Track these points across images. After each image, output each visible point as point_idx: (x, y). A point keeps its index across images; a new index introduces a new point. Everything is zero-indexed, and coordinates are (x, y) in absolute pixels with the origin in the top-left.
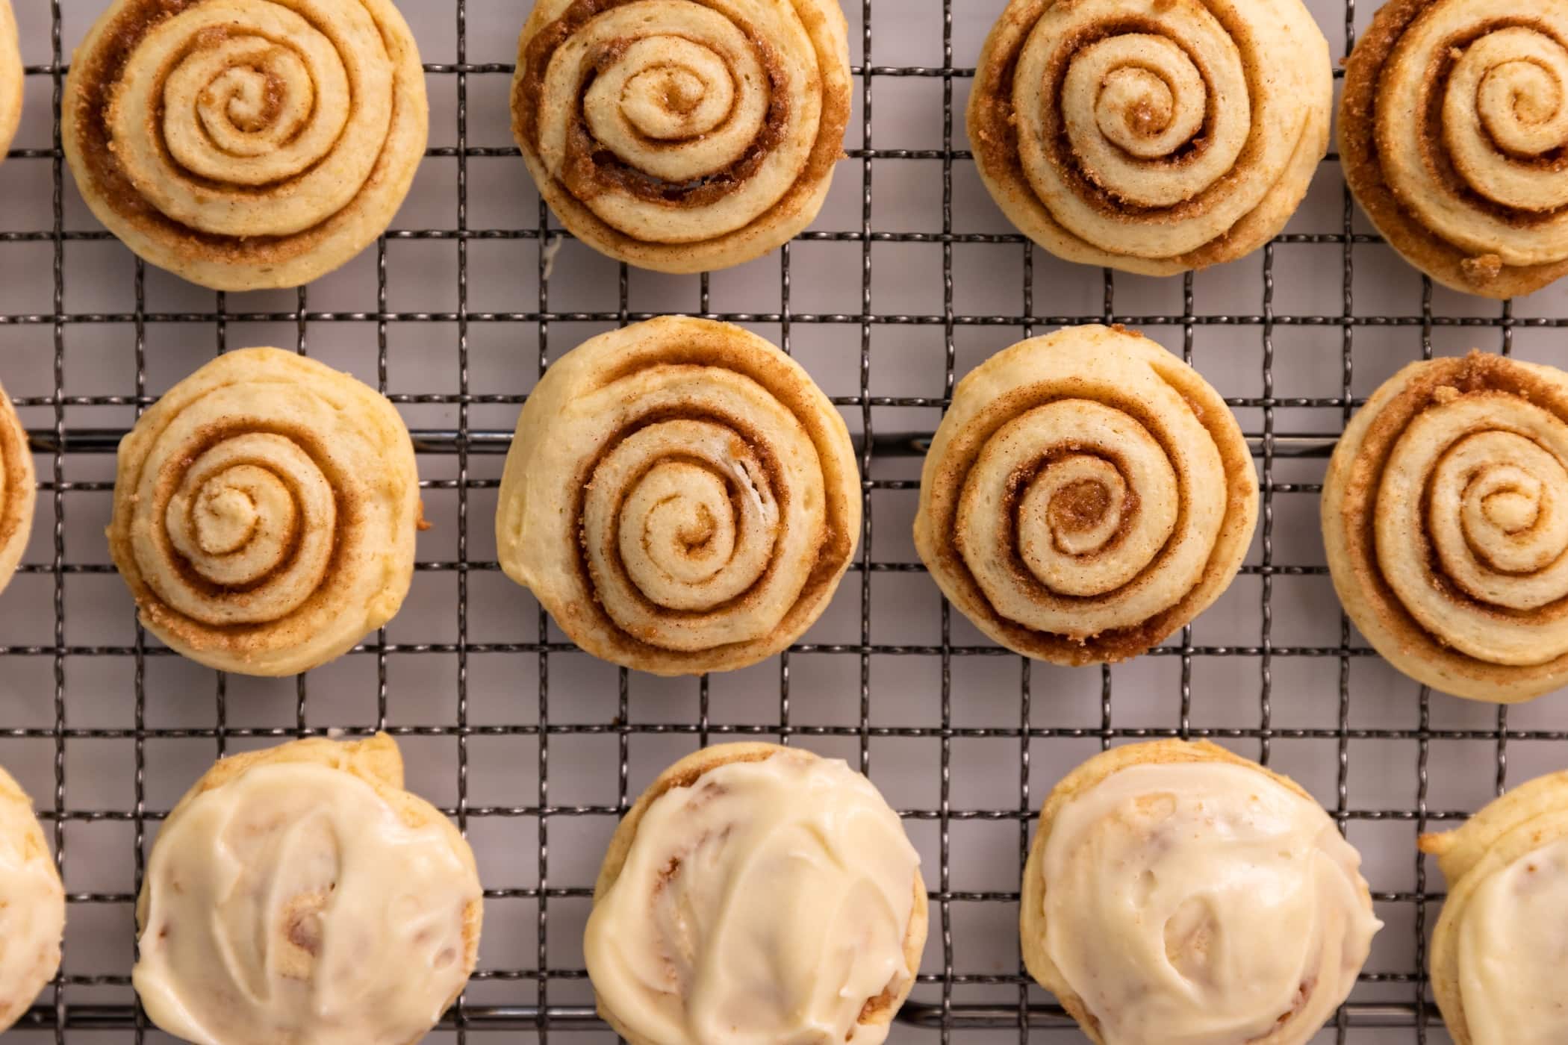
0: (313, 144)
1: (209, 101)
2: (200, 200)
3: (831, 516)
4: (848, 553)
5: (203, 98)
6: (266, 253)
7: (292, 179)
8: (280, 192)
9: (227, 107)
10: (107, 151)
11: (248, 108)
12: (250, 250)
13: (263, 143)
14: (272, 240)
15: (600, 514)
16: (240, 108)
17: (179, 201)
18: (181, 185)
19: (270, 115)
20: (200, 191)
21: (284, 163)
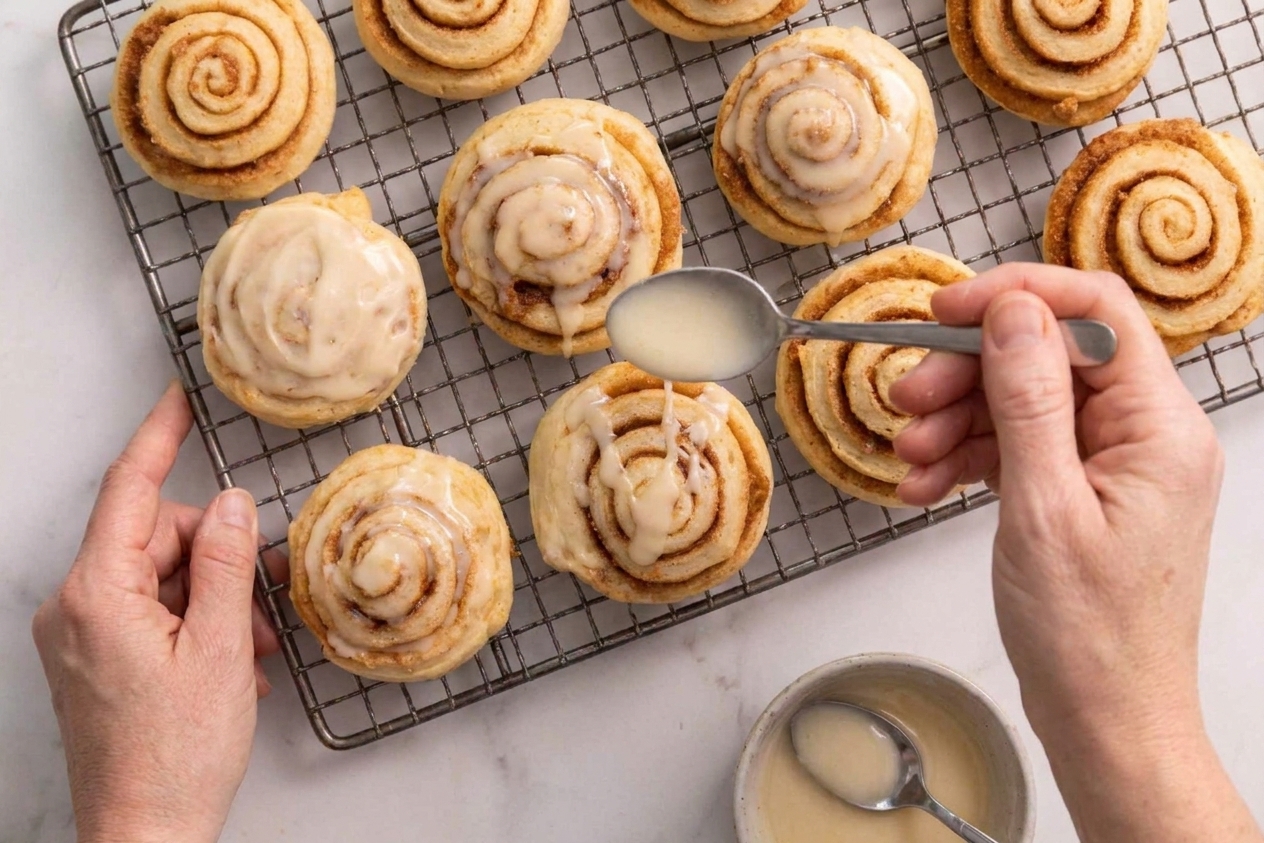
0: (267, 87)
1: (196, 87)
2: (220, 149)
3: (750, 466)
4: (768, 485)
5: (191, 87)
6: (272, 162)
7: (266, 112)
8: (262, 124)
9: (208, 86)
10: (154, 145)
11: (221, 82)
12: (262, 165)
13: (238, 98)
14: (272, 153)
15: (601, 508)
16: (216, 84)
17: (208, 156)
18: (203, 145)
19: (235, 79)
20: (215, 144)
21: (254, 106)
